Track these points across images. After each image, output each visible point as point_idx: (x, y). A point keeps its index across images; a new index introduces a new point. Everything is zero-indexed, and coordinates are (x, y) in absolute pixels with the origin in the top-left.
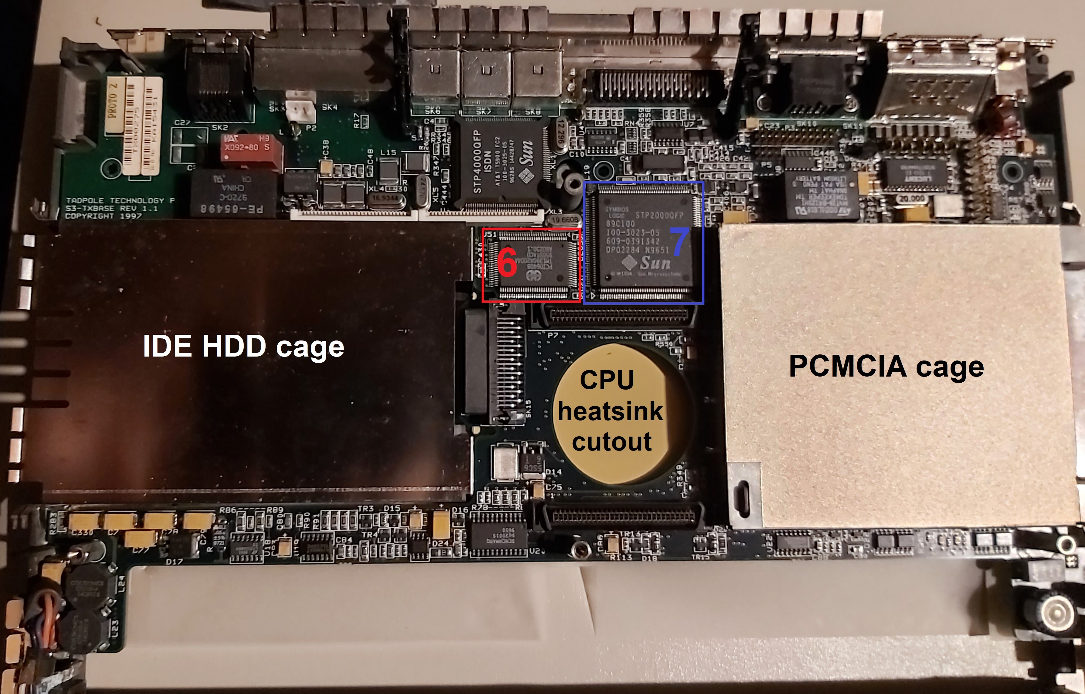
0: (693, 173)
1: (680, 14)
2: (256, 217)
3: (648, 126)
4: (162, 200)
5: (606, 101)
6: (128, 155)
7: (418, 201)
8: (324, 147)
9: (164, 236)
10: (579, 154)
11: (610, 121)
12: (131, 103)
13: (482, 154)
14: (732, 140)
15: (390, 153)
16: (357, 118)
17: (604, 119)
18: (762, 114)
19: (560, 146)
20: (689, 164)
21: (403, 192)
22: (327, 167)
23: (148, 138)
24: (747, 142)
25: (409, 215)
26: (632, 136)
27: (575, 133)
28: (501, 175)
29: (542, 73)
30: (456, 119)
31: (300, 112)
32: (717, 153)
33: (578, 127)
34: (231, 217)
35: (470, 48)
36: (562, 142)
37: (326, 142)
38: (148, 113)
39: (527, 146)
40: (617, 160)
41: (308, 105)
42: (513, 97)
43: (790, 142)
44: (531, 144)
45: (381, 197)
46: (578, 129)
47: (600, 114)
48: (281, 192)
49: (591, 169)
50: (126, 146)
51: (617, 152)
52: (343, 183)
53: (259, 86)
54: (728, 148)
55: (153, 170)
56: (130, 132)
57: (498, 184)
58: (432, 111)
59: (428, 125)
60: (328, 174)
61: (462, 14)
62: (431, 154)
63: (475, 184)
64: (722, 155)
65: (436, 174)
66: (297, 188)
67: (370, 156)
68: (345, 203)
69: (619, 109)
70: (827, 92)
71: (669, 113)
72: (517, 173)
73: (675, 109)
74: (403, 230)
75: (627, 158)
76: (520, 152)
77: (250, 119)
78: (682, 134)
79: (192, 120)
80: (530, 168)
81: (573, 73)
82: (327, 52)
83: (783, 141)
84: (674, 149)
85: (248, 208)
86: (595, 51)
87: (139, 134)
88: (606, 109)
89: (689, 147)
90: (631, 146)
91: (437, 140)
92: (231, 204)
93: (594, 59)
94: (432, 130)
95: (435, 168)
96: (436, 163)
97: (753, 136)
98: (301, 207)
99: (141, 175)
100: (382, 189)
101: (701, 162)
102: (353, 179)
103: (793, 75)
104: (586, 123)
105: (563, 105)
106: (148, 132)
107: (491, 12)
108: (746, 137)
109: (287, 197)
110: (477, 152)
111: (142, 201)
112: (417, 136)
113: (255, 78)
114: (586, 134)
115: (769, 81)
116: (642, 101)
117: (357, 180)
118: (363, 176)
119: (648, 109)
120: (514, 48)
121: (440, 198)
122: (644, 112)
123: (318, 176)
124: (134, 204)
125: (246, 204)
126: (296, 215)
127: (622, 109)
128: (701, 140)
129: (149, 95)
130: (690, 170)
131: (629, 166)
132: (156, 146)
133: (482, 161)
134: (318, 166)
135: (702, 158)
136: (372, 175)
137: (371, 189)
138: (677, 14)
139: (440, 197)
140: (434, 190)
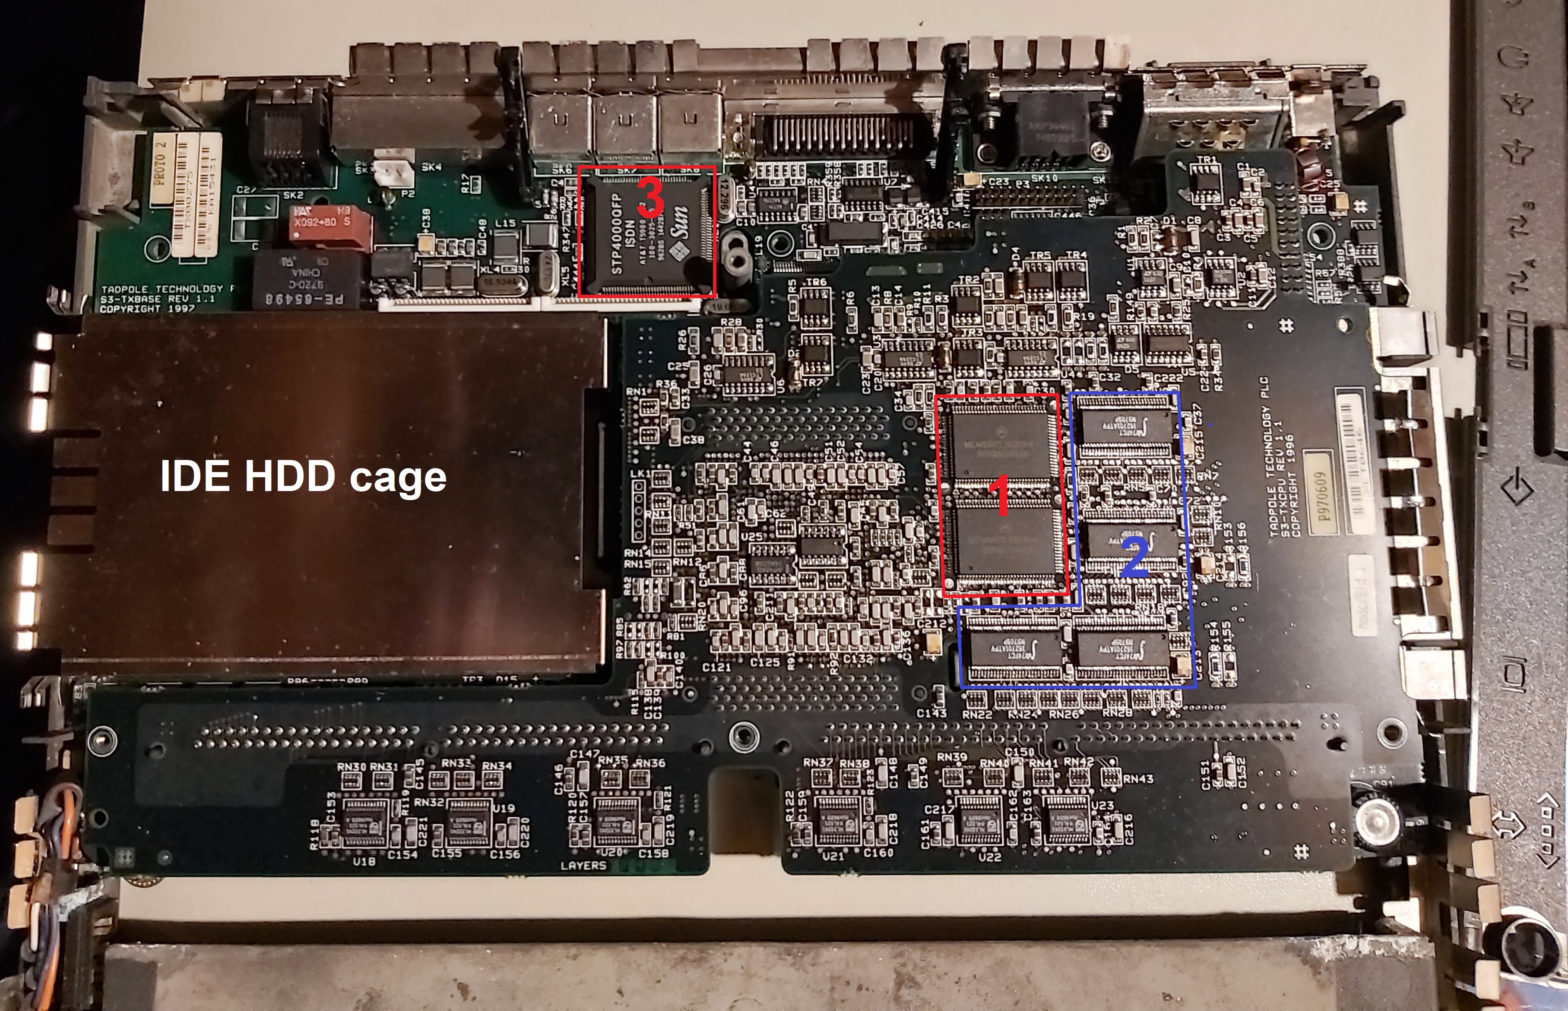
0: (895, 245)
1: (865, 46)
2: (335, 308)
3: (838, 185)
4: (220, 288)
5: (781, 154)
6: (178, 232)
7: (542, 286)
8: (424, 218)
9: (213, 334)
10: (749, 223)
11: (788, 180)
12: (182, 166)
13: (623, 225)
14: (945, 201)
15: (508, 223)
16: (465, 180)
17: (781, 177)
18: (984, 166)
19: (723, 212)
20: (890, 232)
21: (524, 274)
22: (427, 243)
23: (203, 210)
24: (965, 203)
25: (529, 303)
26: (817, 198)
27: (744, 195)
28: (647, 251)
29: (695, 122)
30: (589, 181)
31: (394, 174)
32: (927, 218)
33: (747, 187)
34: (304, 308)
35: (603, 92)
36: (726, 206)
37: (426, 211)
38: (204, 177)
39: (680, 212)
40: (797, 230)
41: (402, 166)
42: (659, 152)
43: (1021, 202)
44: (685, 210)
45: (494, 281)
46: (748, 191)
47: (776, 170)
48: (367, 275)
49: (764, 242)
50: (176, 221)
51: (797, 220)
52: (449, 262)
53: (339, 145)
54: (941, 212)
55: (209, 250)
56: (181, 202)
57: (643, 262)
58: (561, 170)
59: (556, 189)
60: (429, 252)
61: (589, 51)
62: (560, 224)
63: (614, 263)
64: (933, 221)
65: (566, 249)
66: (389, 271)
67: (482, 229)
68: (449, 289)
69: (800, 163)
70: (1064, 139)
71: (864, 167)
72: (667, 248)
73: (872, 162)
74: (518, 322)
75: (810, 226)
76: (670, 222)
77: (331, 183)
78: (881, 195)
79: (258, 187)
80: (683, 241)
81: (739, 119)
82: (423, 99)
83: (1012, 202)
84: (871, 213)
85: (325, 298)
86: (765, 93)
87: (193, 205)
88: (783, 163)
89: (890, 211)
90: (815, 211)
91: (567, 207)
92: (304, 292)
93: (764, 103)
94: (561, 194)
95: (564, 242)
96: (566, 235)
97: (974, 196)
98: (393, 294)
99: (194, 257)
100: (497, 269)
101: (906, 230)
102: (461, 257)
103: (1019, 118)
104: (757, 182)
105: (727, 160)
106: (203, 203)
107: (626, 48)
108: (965, 198)
109: (375, 281)
110: (616, 222)
111: (196, 289)
112: (542, 203)
113: (333, 135)
114: (758, 197)
115: (992, 126)
116: (827, 153)
117: (466, 258)
118: (473, 254)
119: (838, 163)
120: (660, 92)
121: (571, 281)
122: (833, 167)
123: (417, 255)
124: (185, 293)
125: (322, 293)
126: (386, 305)
127: (804, 163)
128: (905, 202)
129: (205, 155)
130: (892, 240)
131: (812, 238)
132: (213, 221)
133: (622, 234)
134: (416, 241)
135: (908, 224)
136: (484, 252)
137: (483, 270)
138: (861, 46)
139: (571, 279)
140: (563, 271)
